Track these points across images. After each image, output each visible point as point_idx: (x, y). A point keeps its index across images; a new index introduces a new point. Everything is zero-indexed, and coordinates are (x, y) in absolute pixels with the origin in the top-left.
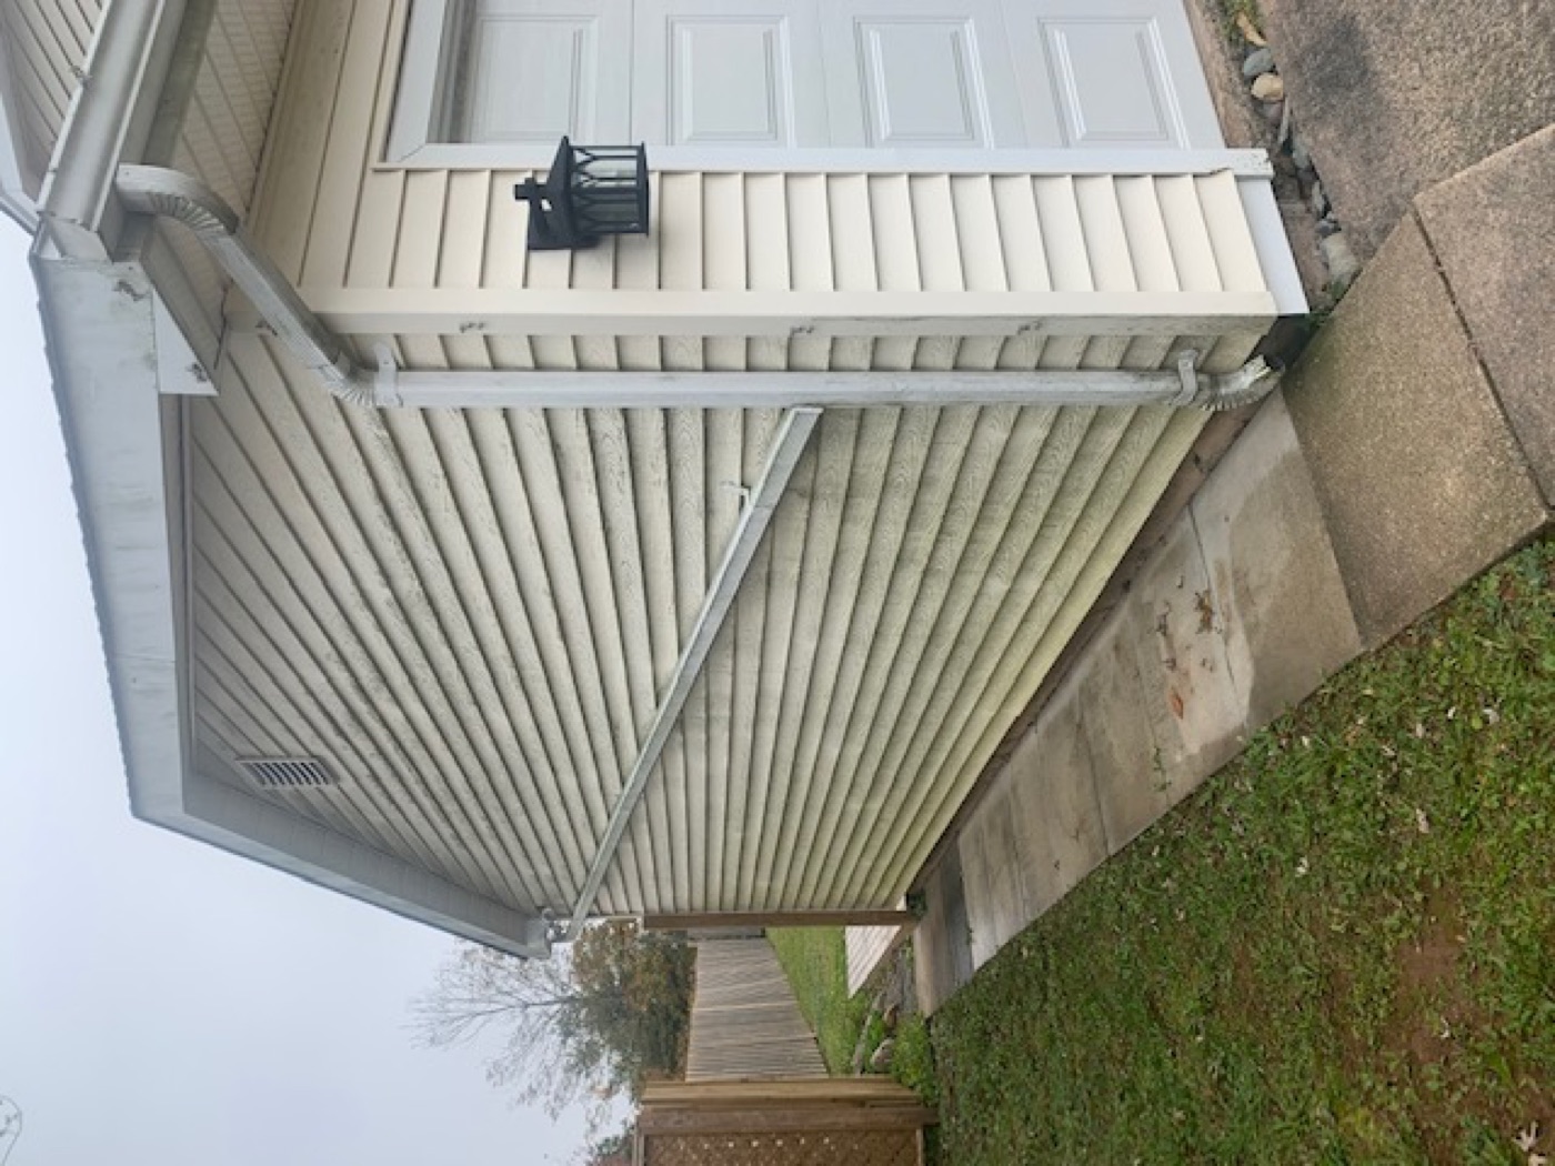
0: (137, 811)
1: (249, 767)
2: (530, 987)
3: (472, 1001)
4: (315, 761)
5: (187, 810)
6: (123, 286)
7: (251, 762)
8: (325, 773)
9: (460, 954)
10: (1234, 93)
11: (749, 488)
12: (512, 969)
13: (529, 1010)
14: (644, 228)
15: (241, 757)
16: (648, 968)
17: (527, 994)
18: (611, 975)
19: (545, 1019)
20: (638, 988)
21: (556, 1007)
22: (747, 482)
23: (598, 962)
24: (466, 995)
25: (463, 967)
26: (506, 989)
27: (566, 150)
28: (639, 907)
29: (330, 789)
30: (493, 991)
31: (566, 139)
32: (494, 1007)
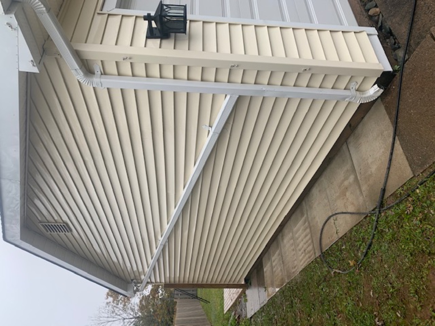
0: (5, 239)
1: (43, 225)
2: (126, 313)
3: (108, 317)
4: (65, 224)
5: (21, 239)
6: (9, 24)
7: (44, 224)
8: (68, 229)
9: (105, 303)
10: (363, 15)
11: (211, 127)
12: (121, 308)
13: (125, 320)
14: (185, 32)
15: (41, 222)
16: (162, 308)
17: (125, 315)
18: (151, 311)
19: (129, 323)
20: (158, 314)
21: (133, 320)
22: (211, 125)
23: (147, 307)
24: (106, 316)
25: (106, 307)
26: (118, 314)
27: (161, 5)
28: (163, 281)
29: (69, 234)
30: (114, 314)
31: (161, 2)
32: (114, 319)
